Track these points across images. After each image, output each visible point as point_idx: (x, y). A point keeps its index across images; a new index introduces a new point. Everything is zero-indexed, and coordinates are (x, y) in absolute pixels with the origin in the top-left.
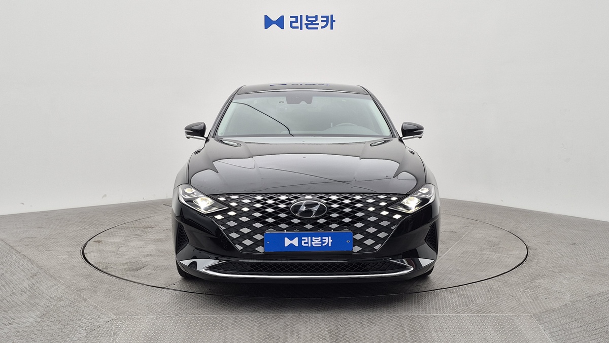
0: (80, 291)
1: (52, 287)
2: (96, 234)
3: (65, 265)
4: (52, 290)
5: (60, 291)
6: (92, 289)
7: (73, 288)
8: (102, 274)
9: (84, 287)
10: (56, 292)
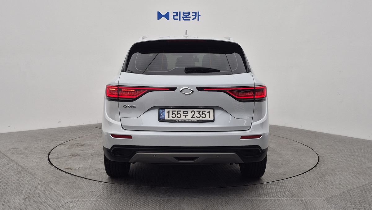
0: (48, 183)
1: (30, 180)
2: (55, 146)
3: (38, 166)
4: (31, 182)
5: (36, 183)
6: (56, 182)
7: (44, 181)
8: (61, 172)
9: (50, 181)
10: (34, 184)
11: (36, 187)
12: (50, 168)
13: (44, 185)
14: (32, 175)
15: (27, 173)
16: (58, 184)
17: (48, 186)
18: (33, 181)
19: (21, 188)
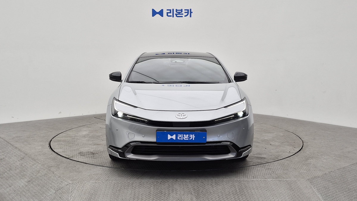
0: (50, 167)
1: (33, 165)
2: (56, 135)
3: (40, 153)
4: (33, 167)
6: (57, 167)
7: (45, 166)
8: (62, 158)
9: (52, 165)
10: (36, 168)
11: (39, 172)
12: (52, 154)
13: (46, 170)
14: (34, 160)
15: (30, 159)
16: (59, 168)
17: (50, 170)
18: (35, 165)
19: (24, 173)
